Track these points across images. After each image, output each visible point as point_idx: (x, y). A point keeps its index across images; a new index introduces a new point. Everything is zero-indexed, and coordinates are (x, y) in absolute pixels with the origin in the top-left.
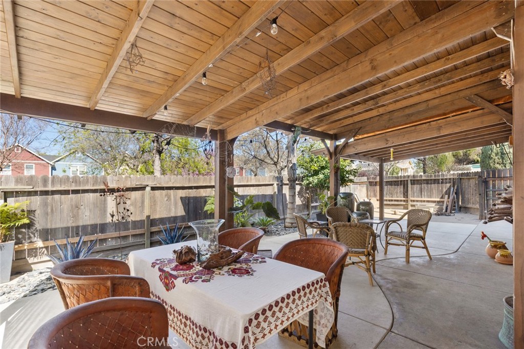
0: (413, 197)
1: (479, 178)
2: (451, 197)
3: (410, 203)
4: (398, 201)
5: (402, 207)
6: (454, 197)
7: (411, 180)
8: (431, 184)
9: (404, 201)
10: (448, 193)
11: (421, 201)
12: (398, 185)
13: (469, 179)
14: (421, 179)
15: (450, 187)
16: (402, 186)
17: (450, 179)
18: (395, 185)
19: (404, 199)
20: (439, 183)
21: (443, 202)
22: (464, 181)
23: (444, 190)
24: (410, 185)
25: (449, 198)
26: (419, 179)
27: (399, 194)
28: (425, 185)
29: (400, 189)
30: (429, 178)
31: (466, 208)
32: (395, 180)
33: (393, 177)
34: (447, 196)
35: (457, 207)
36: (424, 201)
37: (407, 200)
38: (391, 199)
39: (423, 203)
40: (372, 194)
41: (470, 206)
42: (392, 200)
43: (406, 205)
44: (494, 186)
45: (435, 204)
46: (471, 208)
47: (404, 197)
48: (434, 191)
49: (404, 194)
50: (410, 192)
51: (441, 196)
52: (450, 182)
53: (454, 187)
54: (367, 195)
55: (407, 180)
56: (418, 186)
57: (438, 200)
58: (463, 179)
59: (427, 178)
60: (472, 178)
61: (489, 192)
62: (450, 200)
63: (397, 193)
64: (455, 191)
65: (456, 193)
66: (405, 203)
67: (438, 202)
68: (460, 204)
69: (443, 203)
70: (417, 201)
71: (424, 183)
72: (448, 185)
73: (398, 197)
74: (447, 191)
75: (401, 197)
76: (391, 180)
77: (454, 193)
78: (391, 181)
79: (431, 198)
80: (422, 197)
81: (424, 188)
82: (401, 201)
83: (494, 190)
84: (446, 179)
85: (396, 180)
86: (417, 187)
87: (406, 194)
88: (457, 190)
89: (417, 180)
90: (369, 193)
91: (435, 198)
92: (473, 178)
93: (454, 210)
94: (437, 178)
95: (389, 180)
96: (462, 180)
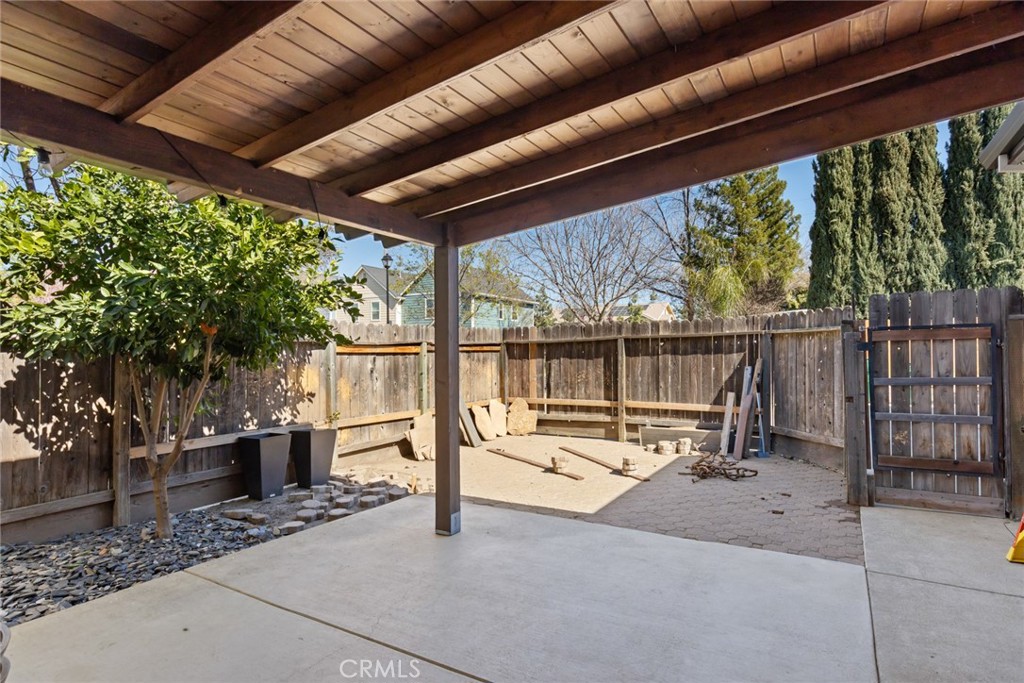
0: (634, 398)
1: (843, 330)
2: (745, 402)
3: (625, 416)
4: (588, 409)
5: (602, 431)
6: (753, 400)
7: (627, 340)
8: (685, 353)
9: (608, 411)
10: (735, 385)
11: (658, 413)
12: (589, 357)
13: (800, 336)
14: (655, 335)
15: (742, 364)
16: (602, 360)
17: (741, 337)
18: (580, 356)
19: (607, 404)
20: (707, 351)
21: (721, 416)
22: (784, 343)
23: (725, 377)
24: (623, 358)
25: (738, 402)
26: (649, 334)
27: (591, 389)
28: (669, 357)
29: (594, 370)
30: (680, 334)
31: (789, 439)
32: (579, 338)
33: (574, 328)
34: (731, 396)
35: (761, 436)
36: (665, 412)
37: (616, 409)
38: (568, 402)
39: (662, 420)
40: (516, 387)
41: (803, 433)
42: (572, 408)
43: (612, 423)
44: (900, 363)
45: (696, 422)
46: (807, 441)
47: (607, 398)
48: (694, 377)
49: (607, 388)
50: (623, 381)
51: (713, 396)
52: (741, 349)
53: (752, 364)
54: (502, 389)
55: (616, 340)
56: (648, 359)
57: (706, 408)
58: (781, 336)
59: (674, 334)
60: (809, 334)
61: (881, 391)
62: (741, 409)
63: (587, 383)
64: (756, 379)
65: (760, 388)
66: (608, 419)
67: (708, 416)
68: (772, 423)
69: (722, 421)
70: (646, 412)
71: (665, 352)
72: (736, 358)
73: (589, 398)
74: (731, 378)
75: (598, 398)
76: (568, 339)
77: (754, 389)
78: (570, 344)
79: (685, 400)
80: (658, 400)
81: (666, 367)
82: (598, 410)
83: (902, 380)
84: (731, 337)
85: (584, 338)
86: (643, 363)
87: (611, 389)
88: (761, 375)
89: (642, 339)
90: (507, 381)
91: (698, 402)
92: (812, 334)
93: (755, 444)
94: (701, 333)
95: (563, 339)
96: (778, 341)
